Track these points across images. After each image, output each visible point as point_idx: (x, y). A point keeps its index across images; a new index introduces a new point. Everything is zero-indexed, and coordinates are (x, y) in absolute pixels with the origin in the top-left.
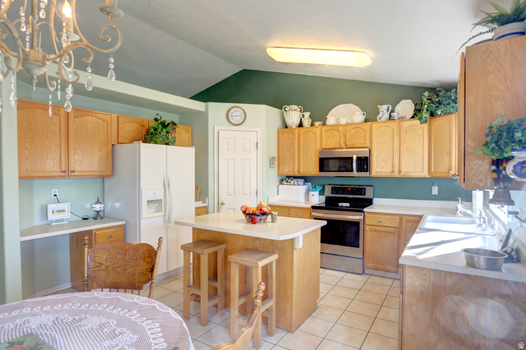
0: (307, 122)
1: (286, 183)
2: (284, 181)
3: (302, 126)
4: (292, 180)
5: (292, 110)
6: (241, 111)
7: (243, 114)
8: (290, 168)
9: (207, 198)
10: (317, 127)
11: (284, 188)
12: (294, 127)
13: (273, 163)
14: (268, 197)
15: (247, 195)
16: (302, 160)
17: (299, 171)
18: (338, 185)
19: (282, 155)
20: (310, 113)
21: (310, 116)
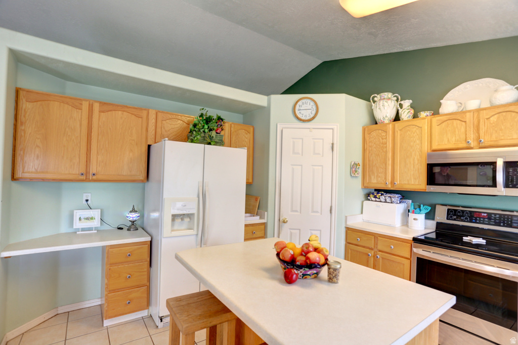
0: (406, 114)
1: (374, 199)
2: (371, 196)
3: (399, 120)
4: (382, 194)
5: (384, 99)
6: (312, 103)
7: (314, 107)
8: (379, 179)
9: (266, 213)
10: (424, 119)
11: (370, 205)
12: (386, 121)
13: (356, 171)
14: (346, 217)
15: (317, 212)
16: (397, 168)
17: (393, 183)
18: (459, 206)
19: (369, 161)
20: (411, 101)
21: (412, 106)
